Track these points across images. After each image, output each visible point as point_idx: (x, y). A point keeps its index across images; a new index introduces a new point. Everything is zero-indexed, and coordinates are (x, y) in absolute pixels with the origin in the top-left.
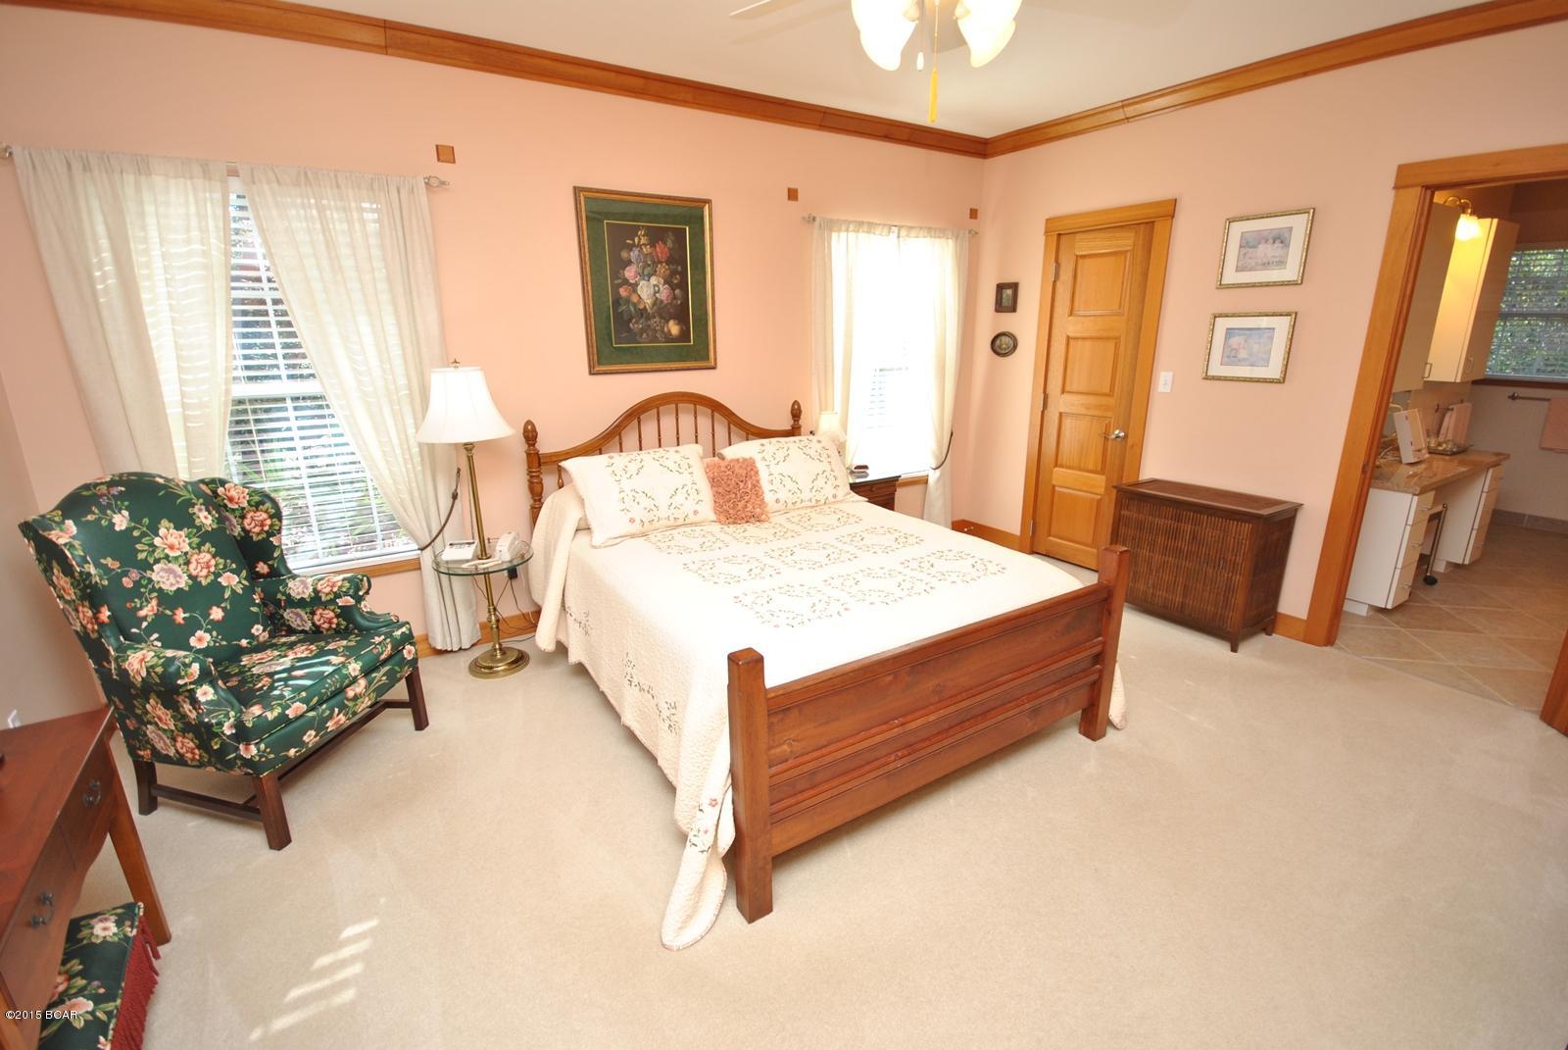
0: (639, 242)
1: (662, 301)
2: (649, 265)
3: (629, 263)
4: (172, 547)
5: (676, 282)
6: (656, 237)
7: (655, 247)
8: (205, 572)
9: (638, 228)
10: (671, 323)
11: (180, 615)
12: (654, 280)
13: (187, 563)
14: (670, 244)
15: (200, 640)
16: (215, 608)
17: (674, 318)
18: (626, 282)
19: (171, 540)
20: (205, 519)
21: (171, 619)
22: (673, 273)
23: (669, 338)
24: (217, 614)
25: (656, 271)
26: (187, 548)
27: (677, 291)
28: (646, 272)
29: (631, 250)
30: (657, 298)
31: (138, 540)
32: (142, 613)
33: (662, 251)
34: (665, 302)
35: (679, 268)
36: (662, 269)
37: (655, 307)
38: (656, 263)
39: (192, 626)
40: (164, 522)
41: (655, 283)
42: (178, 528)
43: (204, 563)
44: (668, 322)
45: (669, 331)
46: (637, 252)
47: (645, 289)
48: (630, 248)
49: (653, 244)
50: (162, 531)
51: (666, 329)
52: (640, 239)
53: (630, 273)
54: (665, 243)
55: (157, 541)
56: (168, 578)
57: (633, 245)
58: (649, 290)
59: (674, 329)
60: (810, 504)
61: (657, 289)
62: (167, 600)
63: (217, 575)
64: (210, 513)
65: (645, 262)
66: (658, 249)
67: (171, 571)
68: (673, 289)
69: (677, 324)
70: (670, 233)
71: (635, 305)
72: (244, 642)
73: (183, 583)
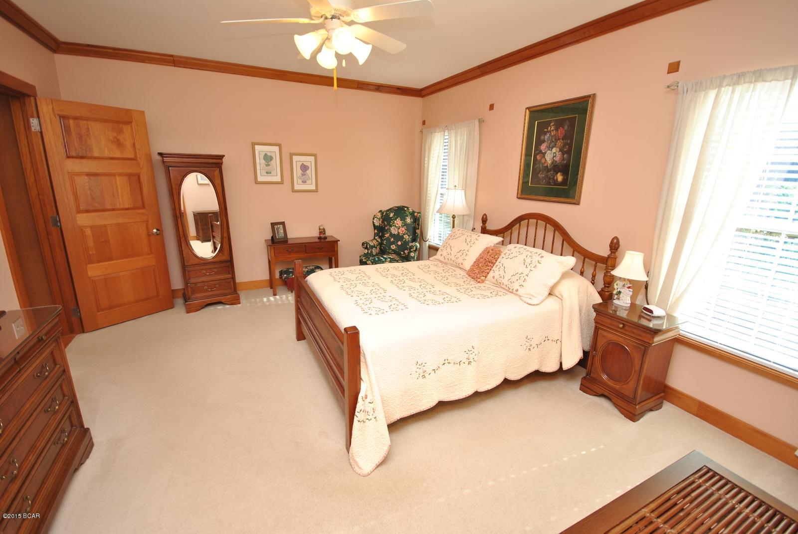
0: (550, 129)
1: (556, 162)
2: (553, 142)
3: (544, 141)
4: (397, 224)
5: (565, 150)
6: (559, 124)
7: (558, 131)
8: (401, 233)
9: (551, 121)
10: (559, 174)
11: (392, 240)
12: (554, 150)
13: (399, 229)
14: (566, 128)
15: (393, 247)
16: (400, 242)
17: (561, 172)
18: (541, 152)
19: (398, 222)
20: (409, 220)
21: (390, 239)
22: (565, 145)
23: (556, 183)
24: (399, 243)
25: (556, 145)
26: (400, 225)
27: (565, 156)
28: (551, 146)
29: (546, 134)
30: (554, 160)
31: (392, 220)
32: (386, 235)
33: (561, 132)
34: (558, 162)
35: (569, 141)
36: (559, 143)
37: (552, 165)
38: (556, 140)
39: (393, 243)
40: (399, 218)
41: (555, 151)
42: (401, 220)
43: (402, 230)
44: (557, 174)
45: (557, 179)
46: (548, 135)
47: (549, 155)
48: (545, 133)
49: (557, 129)
50: (397, 220)
51: (555, 178)
52: (551, 127)
53: (543, 147)
54: (564, 128)
55: (395, 222)
56: (394, 231)
57: (547, 132)
58: (552, 155)
59: (560, 178)
60: (505, 288)
61: (555, 155)
62: (392, 235)
63: (404, 235)
64: (411, 219)
65: (552, 140)
66: (559, 132)
67: (395, 229)
68: (563, 154)
69: (562, 175)
70: (567, 121)
71: (543, 164)
72: (402, 253)
73: (396, 233)
